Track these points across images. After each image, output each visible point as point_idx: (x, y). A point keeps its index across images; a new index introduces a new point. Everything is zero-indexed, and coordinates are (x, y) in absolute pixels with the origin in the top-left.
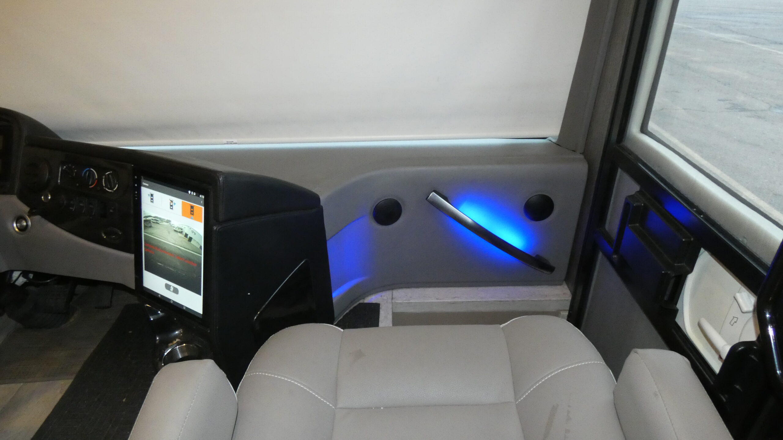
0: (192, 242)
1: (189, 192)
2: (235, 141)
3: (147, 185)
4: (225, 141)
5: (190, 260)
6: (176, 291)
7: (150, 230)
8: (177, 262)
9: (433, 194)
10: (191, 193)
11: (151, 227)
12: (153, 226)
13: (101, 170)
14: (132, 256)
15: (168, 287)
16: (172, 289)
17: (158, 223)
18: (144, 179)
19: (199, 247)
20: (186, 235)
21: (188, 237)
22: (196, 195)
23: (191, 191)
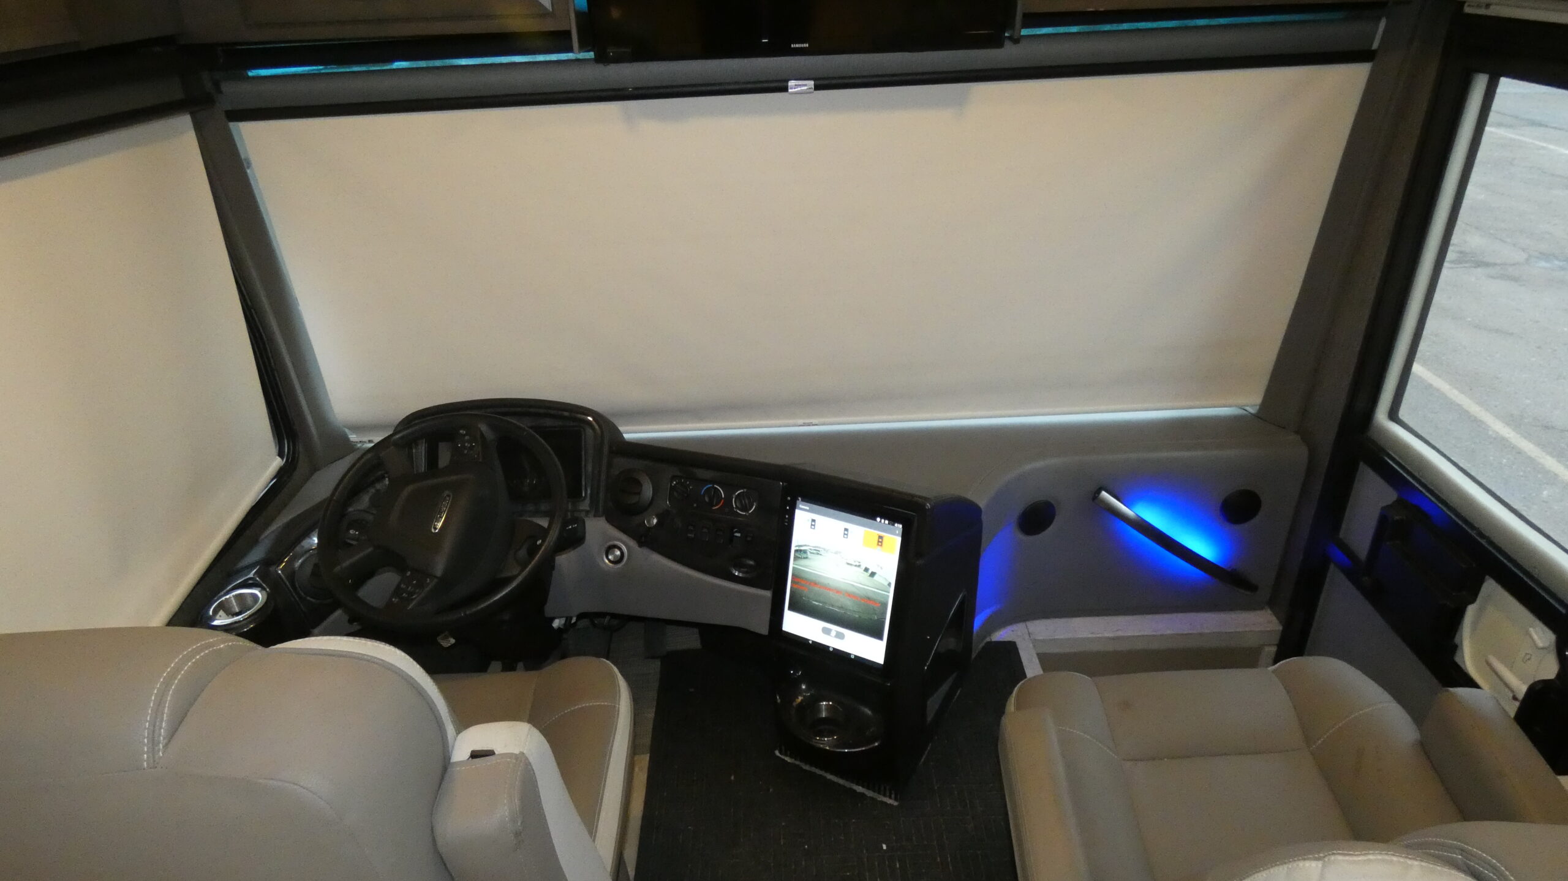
0: (876, 577)
1: (878, 519)
2: (814, 421)
3: (808, 508)
4: (801, 421)
5: (869, 599)
6: (840, 636)
7: (803, 562)
8: (848, 603)
9: (1104, 494)
10: (880, 521)
11: (807, 558)
12: (809, 557)
13: (730, 487)
14: (768, 594)
15: (826, 631)
16: (833, 633)
17: (821, 555)
18: (802, 500)
19: (886, 584)
20: (866, 570)
21: (870, 572)
22: (889, 524)
23: (881, 518)
